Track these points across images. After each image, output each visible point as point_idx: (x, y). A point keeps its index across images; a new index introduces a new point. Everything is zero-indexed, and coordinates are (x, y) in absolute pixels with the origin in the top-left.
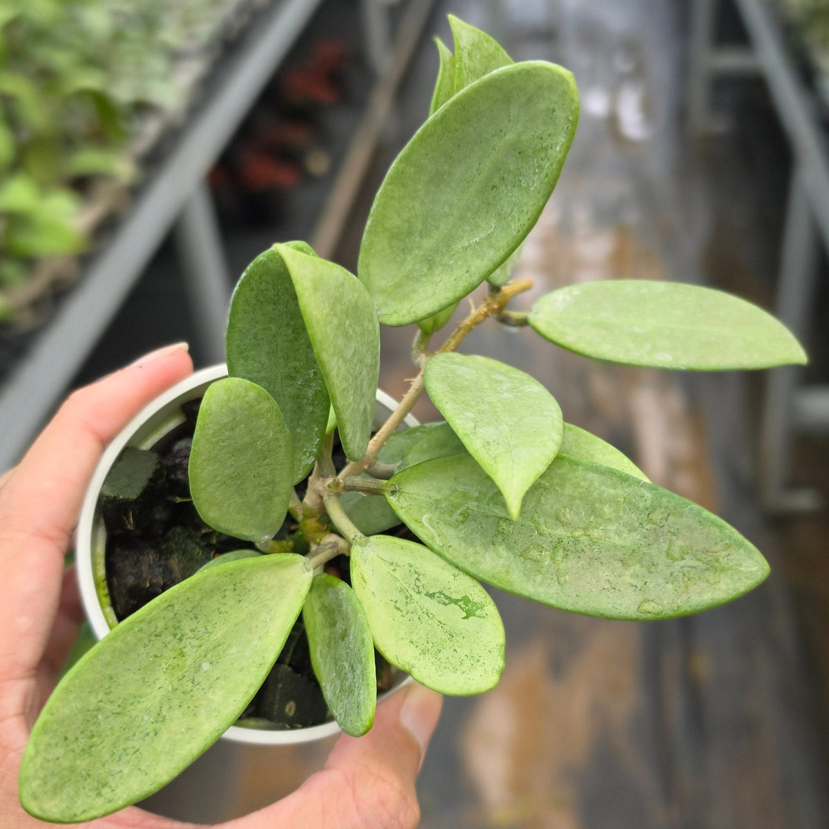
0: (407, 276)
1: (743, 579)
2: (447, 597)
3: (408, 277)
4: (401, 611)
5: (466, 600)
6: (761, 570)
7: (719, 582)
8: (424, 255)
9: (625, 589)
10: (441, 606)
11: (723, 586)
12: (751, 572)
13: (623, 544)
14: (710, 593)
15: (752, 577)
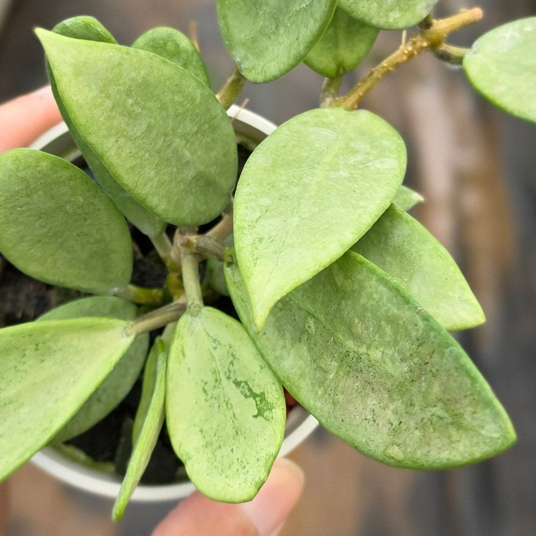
0: (260, 32)
1: (481, 444)
2: (250, 390)
3: (262, 32)
4: (207, 394)
5: (262, 396)
6: (502, 438)
7: (459, 441)
8: (271, 13)
9: (383, 425)
10: (243, 397)
11: (461, 447)
12: (492, 438)
13: (393, 373)
14: (447, 452)
15: (490, 445)
